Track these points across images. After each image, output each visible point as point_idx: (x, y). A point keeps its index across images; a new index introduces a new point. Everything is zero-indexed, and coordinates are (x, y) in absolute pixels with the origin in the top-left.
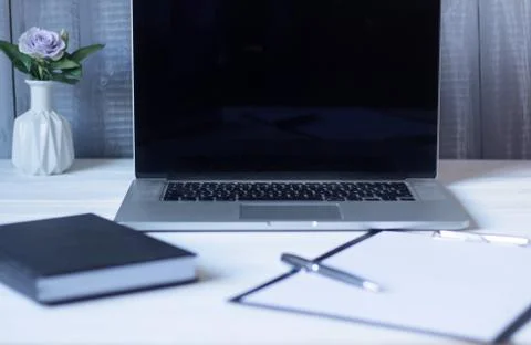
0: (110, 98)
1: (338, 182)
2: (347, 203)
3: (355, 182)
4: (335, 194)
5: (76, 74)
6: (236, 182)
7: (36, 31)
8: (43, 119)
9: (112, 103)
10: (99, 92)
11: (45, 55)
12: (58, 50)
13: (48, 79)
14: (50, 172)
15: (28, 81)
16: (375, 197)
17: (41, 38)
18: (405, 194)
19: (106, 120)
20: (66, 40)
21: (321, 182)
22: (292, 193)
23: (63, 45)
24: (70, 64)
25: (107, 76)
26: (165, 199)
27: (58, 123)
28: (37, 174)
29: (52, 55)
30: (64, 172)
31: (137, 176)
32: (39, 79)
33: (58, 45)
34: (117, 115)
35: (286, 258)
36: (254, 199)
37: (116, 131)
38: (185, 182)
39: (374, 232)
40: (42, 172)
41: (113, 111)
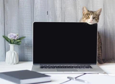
0: (26, 48)
1: (76, 65)
2: (79, 69)
3: (80, 65)
4: (76, 67)
5: (20, 43)
6: (55, 65)
7: (11, 34)
8: (13, 52)
9: (26, 49)
10: (23, 47)
11: (14, 39)
12: (16, 38)
13: (14, 44)
14: (14, 64)
15: (9, 44)
16: (84, 68)
17: (13, 35)
18: (91, 67)
19: (25, 53)
20: (18, 36)
21: (73, 65)
22: (67, 67)
23: (17, 37)
24: (19, 41)
25: (25, 43)
26: (41, 68)
27: (16, 53)
28: (11, 64)
29: (15, 39)
30: (17, 64)
31: (33, 64)
32: (12, 44)
33: (16, 37)
34: (27, 52)
35: (68, 78)
36: (59, 68)
37: (27, 55)
38: (44, 65)
39: (85, 74)
40: (12, 64)
41: (26, 51)
